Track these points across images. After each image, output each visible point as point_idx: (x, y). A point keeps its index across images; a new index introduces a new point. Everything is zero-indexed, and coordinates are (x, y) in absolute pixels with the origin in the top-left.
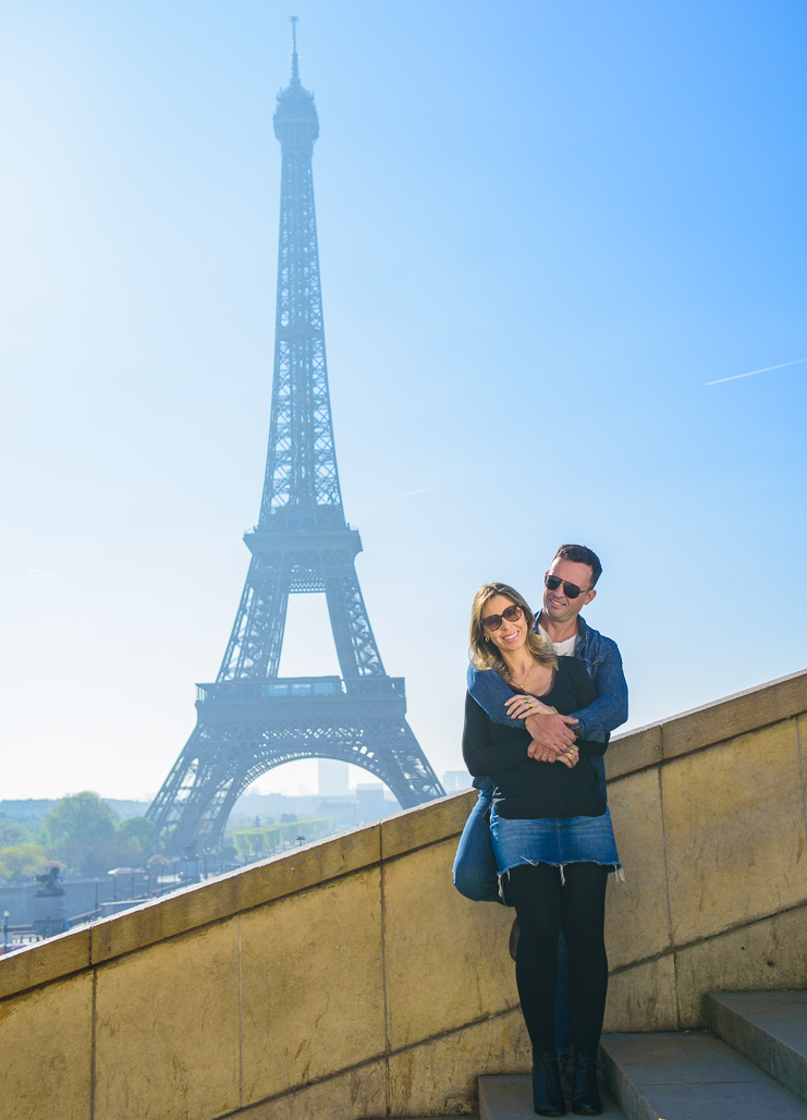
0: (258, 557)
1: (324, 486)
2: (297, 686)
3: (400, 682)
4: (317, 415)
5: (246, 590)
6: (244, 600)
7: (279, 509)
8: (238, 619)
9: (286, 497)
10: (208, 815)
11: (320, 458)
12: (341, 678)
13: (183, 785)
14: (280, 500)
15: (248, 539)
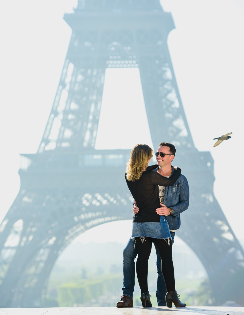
0: (78, 35)
2: (112, 157)
5: (65, 67)
6: (64, 75)
8: (58, 94)
10: (32, 270)
13: (7, 244)
15: (68, 18)
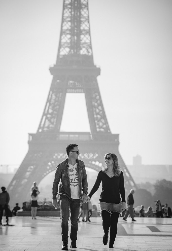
1: (85, 45)
2: (72, 136)
3: (117, 136)
4: (83, 13)
7: (64, 56)
9: (67, 50)
11: (83, 32)
12: (91, 133)
14: (65, 51)
15: (51, 70)
